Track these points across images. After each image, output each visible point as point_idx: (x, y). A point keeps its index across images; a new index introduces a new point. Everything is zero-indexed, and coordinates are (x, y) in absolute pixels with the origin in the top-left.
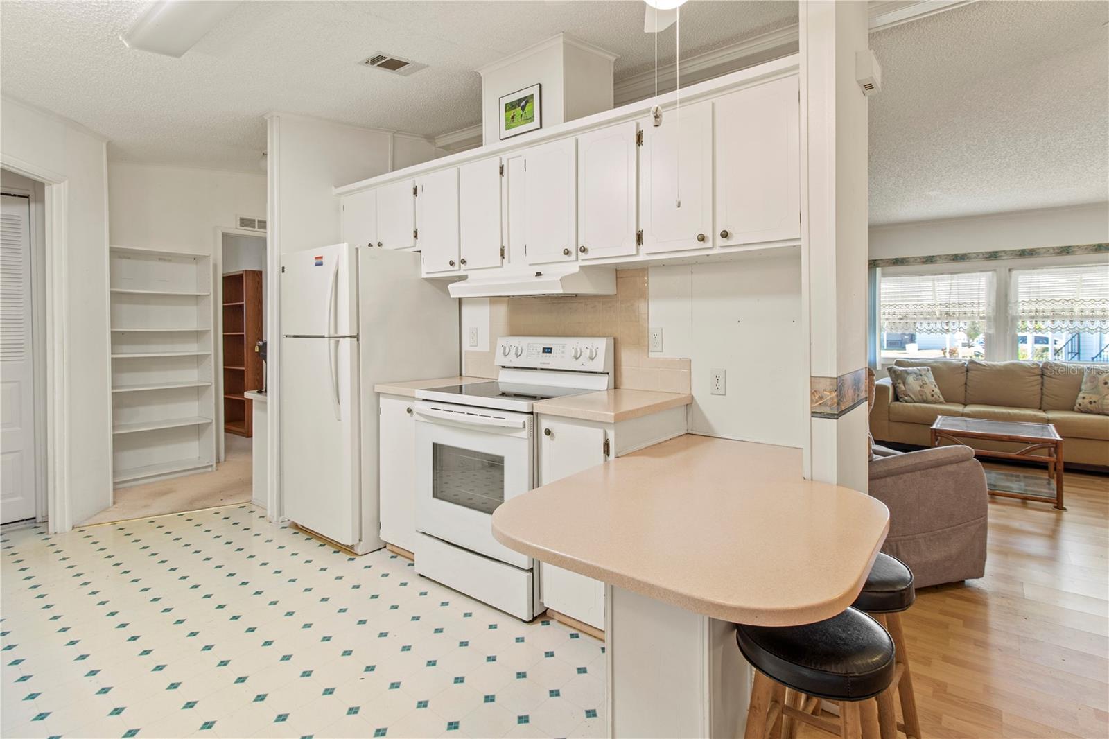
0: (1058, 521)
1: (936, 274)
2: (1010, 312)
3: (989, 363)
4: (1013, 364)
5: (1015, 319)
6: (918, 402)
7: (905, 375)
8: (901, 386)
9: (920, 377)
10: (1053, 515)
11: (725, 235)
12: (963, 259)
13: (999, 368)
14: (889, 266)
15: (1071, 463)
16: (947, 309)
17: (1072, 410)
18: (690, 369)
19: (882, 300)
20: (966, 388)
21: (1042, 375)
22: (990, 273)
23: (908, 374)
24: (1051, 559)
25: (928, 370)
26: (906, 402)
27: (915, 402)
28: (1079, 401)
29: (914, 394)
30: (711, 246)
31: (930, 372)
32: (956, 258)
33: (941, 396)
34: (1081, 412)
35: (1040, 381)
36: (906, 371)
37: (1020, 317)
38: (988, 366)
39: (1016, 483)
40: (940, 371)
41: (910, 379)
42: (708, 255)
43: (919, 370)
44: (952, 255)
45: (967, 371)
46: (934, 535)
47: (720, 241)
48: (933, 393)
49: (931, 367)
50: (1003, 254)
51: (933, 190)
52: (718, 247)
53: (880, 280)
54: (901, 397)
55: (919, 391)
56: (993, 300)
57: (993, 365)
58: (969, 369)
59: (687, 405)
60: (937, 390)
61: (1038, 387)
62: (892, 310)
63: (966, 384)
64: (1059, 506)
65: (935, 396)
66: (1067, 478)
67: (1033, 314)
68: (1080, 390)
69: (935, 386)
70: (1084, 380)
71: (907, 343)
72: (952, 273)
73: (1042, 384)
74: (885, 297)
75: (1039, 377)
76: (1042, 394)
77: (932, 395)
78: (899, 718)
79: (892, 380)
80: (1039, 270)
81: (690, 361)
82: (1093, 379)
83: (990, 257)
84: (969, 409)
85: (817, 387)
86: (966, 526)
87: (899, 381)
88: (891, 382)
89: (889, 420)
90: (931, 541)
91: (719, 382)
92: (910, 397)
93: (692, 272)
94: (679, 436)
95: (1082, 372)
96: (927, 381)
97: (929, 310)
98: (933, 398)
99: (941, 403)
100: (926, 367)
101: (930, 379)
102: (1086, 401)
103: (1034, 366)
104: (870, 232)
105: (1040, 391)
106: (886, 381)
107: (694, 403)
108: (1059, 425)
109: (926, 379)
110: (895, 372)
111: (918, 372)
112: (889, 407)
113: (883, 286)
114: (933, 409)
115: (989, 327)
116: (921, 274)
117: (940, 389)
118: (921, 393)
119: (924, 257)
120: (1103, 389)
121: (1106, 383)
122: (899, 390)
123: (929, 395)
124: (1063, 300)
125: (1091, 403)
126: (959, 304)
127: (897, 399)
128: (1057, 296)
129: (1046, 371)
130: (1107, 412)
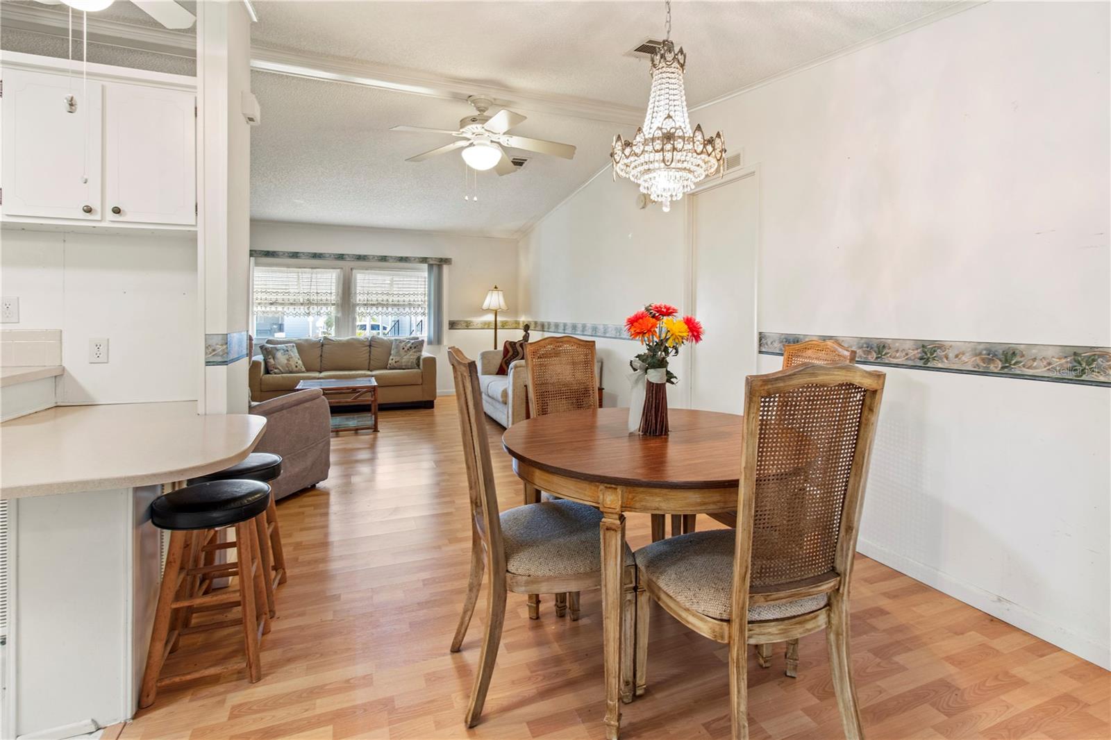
0: (375, 439)
1: (300, 268)
2: (352, 300)
3: (337, 339)
4: (353, 339)
5: (355, 305)
6: (285, 373)
7: (275, 351)
8: (272, 361)
9: (287, 352)
10: (372, 436)
11: (117, 211)
12: (320, 257)
13: (343, 342)
14: (261, 257)
15: (382, 404)
16: (308, 297)
17: (386, 369)
18: (61, 340)
19: (255, 287)
20: (321, 359)
21: (370, 346)
22: (339, 270)
23: (277, 350)
24: (372, 460)
25: (293, 346)
26: (275, 374)
27: (283, 373)
28: (390, 361)
29: (282, 366)
30: (100, 219)
31: (295, 348)
32: (316, 256)
33: (303, 367)
34: (391, 369)
35: (369, 350)
36: (275, 348)
37: (358, 304)
38: (337, 341)
39: (352, 421)
40: (303, 348)
41: (279, 355)
42: (94, 227)
43: (287, 347)
44: (313, 253)
45: (322, 345)
46: (295, 455)
47: (110, 216)
48: (297, 364)
49: (296, 344)
50: (347, 256)
51: (298, 199)
52: (110, 221)
53: (253, 269)
54: (271, 370)
55: (287, 364)
56: (340, 291)
57: (340, 340)
58: (323, 345)
59: (56, 377)
60: (300, 362)
61: (368, 355)
62: (264, 296)
63: (321, 356)
64: (375, 429)
65: (299, 367)
66: (379, 413)
67: (365, 302)
68: (390, 354)
69: (299, 359)
70: (393, 347)
71: (275, 332)
72: (312, 268)
73: (370, 352)
74: (258, 285)
75: (368, 348)
76: (370, 359)
77: (296, 367)
78: (272, 562)
79: (264, 356)
80: (369, 271)
81: (61, 331)
82: (397, 346)
83: (338, 258)
84: (324, 374)
85: (210, 342)
86: (316, 445)
87: (270, 357)
88: (263, 358)
89: (261, 391)
90: (293, 459)
91: (100, 351)
92: (278, 369)
93: (64, 241)
94: (46, 409)
95: (391, 342)
96: (293, 355)
97: (295, 297)
98: (297, 369)
99: (303, 372)
100: (292, 344)
101: (295, 354)
102: (394, 361)
103: (365, 340)
104: (251, 225)
105: (369, 357)
106: (259, 358)
107: (65, 373)
108: (377, 378)
109: (292, 354)
110: (266, 349)
111: (285, 348)
112: (261, 379)
113: (256, 274)
114: (296, 377)
115: (338, 312)
116: (288, 266)
117: (302, 361)
118: (287, 365)
119: (291, 253)
120: (402, 352)
121: (403, 349)
122: (269, 364)
123: (294, 367)
124: (382, 294)
125: (396, 362)
126: (317, 293)
127: (267, 372)
128: (379, 290)
129: (372, 342)
130: (404, 367)
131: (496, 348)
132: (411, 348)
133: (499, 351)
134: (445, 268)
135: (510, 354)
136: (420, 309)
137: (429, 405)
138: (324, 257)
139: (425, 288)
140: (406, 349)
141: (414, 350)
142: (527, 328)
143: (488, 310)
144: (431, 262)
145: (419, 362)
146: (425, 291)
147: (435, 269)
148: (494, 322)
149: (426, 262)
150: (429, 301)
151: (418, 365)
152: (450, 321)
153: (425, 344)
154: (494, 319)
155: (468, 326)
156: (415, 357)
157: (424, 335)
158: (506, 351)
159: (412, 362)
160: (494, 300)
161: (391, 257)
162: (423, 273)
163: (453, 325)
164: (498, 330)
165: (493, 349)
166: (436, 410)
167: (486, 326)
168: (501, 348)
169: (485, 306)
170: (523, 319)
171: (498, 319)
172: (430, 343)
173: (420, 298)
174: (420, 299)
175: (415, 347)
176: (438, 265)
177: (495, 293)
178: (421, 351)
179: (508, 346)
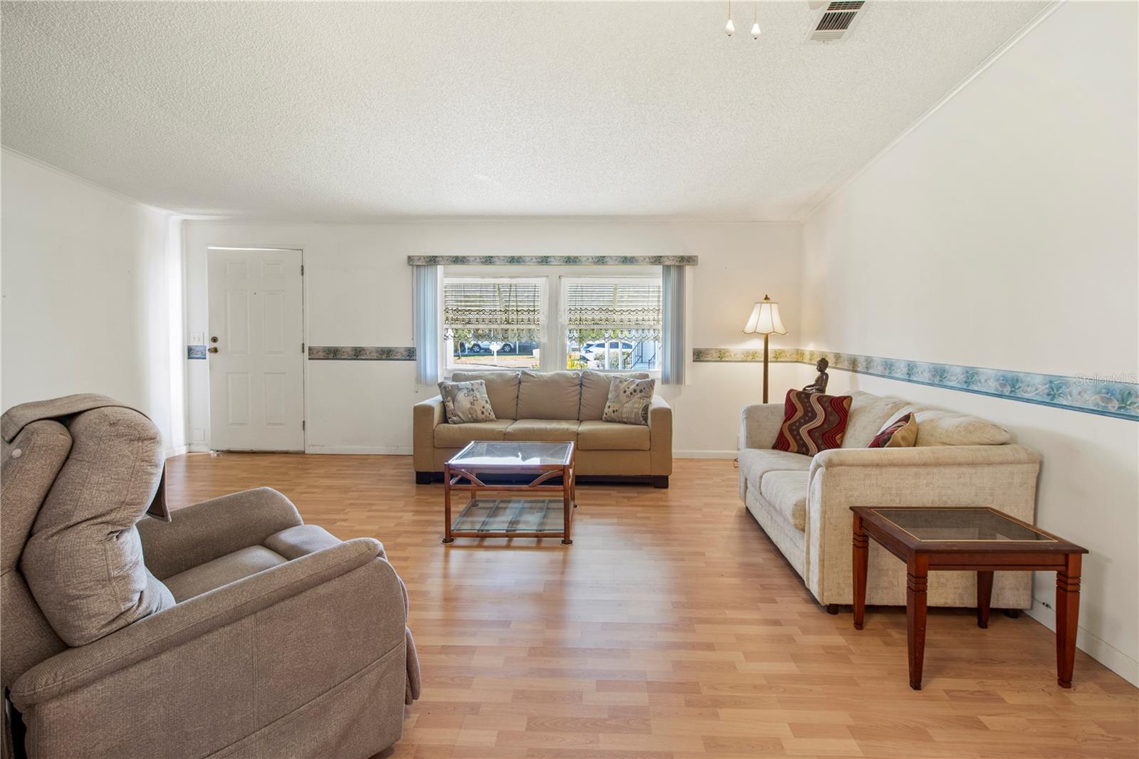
2: (560, 320)
4: (558, 374)
5: (564, 327)
6: (467, 422)
7: (456, 391)
8: (451, 404)
9: (472, 392)
10: (560, 553)
12: (519, 262)
13: (545, 378)
17: (601, 420)
20: (517, 402)
21: (581, 385)
22: (544, 279)
23: (460, 389)
25: (482, 384)
26: (455, 423)
27: (464, 422)
28: (606, 410)
29: (463, 413)
31: (484, 385)
32: (512, 260)
33: (492, 413)
34: (607, 421)
35: (579, 391)
38: (538, 377)
40: (495, 385)
41: (461, 396)
43: (472, 384)
44: (510, 257)
45: (519, 383)
48: (483, 410)
49: (486, 379)
50: (553, 260)
53: (443, 281)
54: (449, 418)
55: (469, 409)
56: (546, 307)
57: (541, 376)
58: (521, 380)
60: (488, 406)
61: (578, 397)
63: (517, 398)
64: (566, 540)
65: (485, 413)
68: (607, 399)
69: (487, 402)
70: (611, 389)
72: (510, 277)
73: (581, 394)
75: (578, 387)
76: (580, 404)
77: (483, 413)
79: (443, 398)
82: (617, 388)
83: (542, 261)
87: (449, 398)
88: (440, 400)
89: (434, 447)
92: (458, 416)
95: (608, 380)
96: (479, 397)
97: (491, 317)
98: (483, 416)
99: (492, 421)
100: (479, 381)
101: (482, 394)
102: (611, 410)
103: (575, 376)
105: (578, 401)
106: (434, 400)
109: (478, 394)
110: (445, 387)
111: (470, 387)
112: (435, 431)
116: (480, 275)
117: (492, 404)
118: (471, 411)
119: (484, 257)
120: (623, 397)
121: (625, 392)
122: (448, 409)
123: (479, 412)
124: (601, 310)
125: (614, 412)
126: (517, 311)
127: (445, 419)
128: (595, 305)
129: (584, 380)
130: (625, 420)
131: (765, 400)
132: (635, 391)
133: (775, 407)
134: (688, 270)
135: (799, 414)
136: (652, 331)
137: (660, 482)
138: (524, 261)
139: (659, 301)
140: (628, 393)
141: (640, 395)
142: (823, 365)
143: (755, 334)
144: (668, 263)
145: (646, 413)
146: (659, 306)
147: (673, 272)
148: (763, 352)
149: (660, 263)
150: (665, 320)
151: (646, 419)
152: (694, 349)
153: (658, 385)
154: (762, 346)
155: (722, 357)
156: (641, 406)
157: (656, 371)
158: (790, 408)
159: (636, 414)
160: (764, 318)
161: (611, 257)
162: (655, 280)
163: (699, 356)
164: (769, 364)
165: (760, 402)
166: (671, 492)
167: (749, 357)
168: (778, 398)
169: (750, 327)
170: (812, 348)
171: (770, 347)
172: (665, 381)
173: (651, 316)
174: (651, 318)
175: (641, 391)
176: (677, 266)
177: (766, 306)
178: (649, 397)
179: (792, 396)
